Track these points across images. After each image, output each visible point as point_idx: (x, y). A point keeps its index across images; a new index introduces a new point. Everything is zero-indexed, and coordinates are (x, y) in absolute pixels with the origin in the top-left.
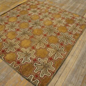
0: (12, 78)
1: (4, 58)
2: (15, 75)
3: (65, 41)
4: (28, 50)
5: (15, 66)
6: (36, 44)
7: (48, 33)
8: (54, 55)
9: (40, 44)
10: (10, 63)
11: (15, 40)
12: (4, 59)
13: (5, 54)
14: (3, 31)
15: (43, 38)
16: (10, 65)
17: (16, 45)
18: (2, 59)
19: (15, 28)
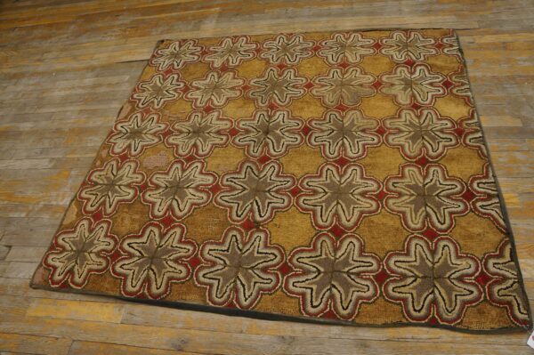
0: (489, 74)
1: (472, 117)
2: (479, 74)
3: (300, 47)
4: (397, 90)
5: (463, 84)
6: (361, 85)
7: (293, 87)
8: (361, 46)
9: (351, 80)
10: (468, 97)
11: (390, 138)
12: (475, 114)
13: (460, 124)
14: (391, 202)
15: (323, 86)
16: (469, 94)
17: (408, 122)
18: (479, 119)
19: (341, 176)
